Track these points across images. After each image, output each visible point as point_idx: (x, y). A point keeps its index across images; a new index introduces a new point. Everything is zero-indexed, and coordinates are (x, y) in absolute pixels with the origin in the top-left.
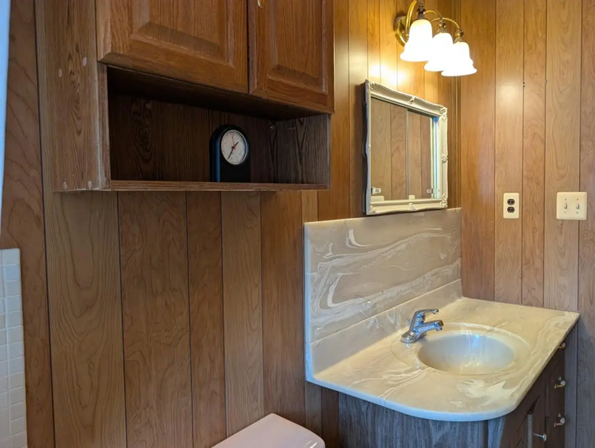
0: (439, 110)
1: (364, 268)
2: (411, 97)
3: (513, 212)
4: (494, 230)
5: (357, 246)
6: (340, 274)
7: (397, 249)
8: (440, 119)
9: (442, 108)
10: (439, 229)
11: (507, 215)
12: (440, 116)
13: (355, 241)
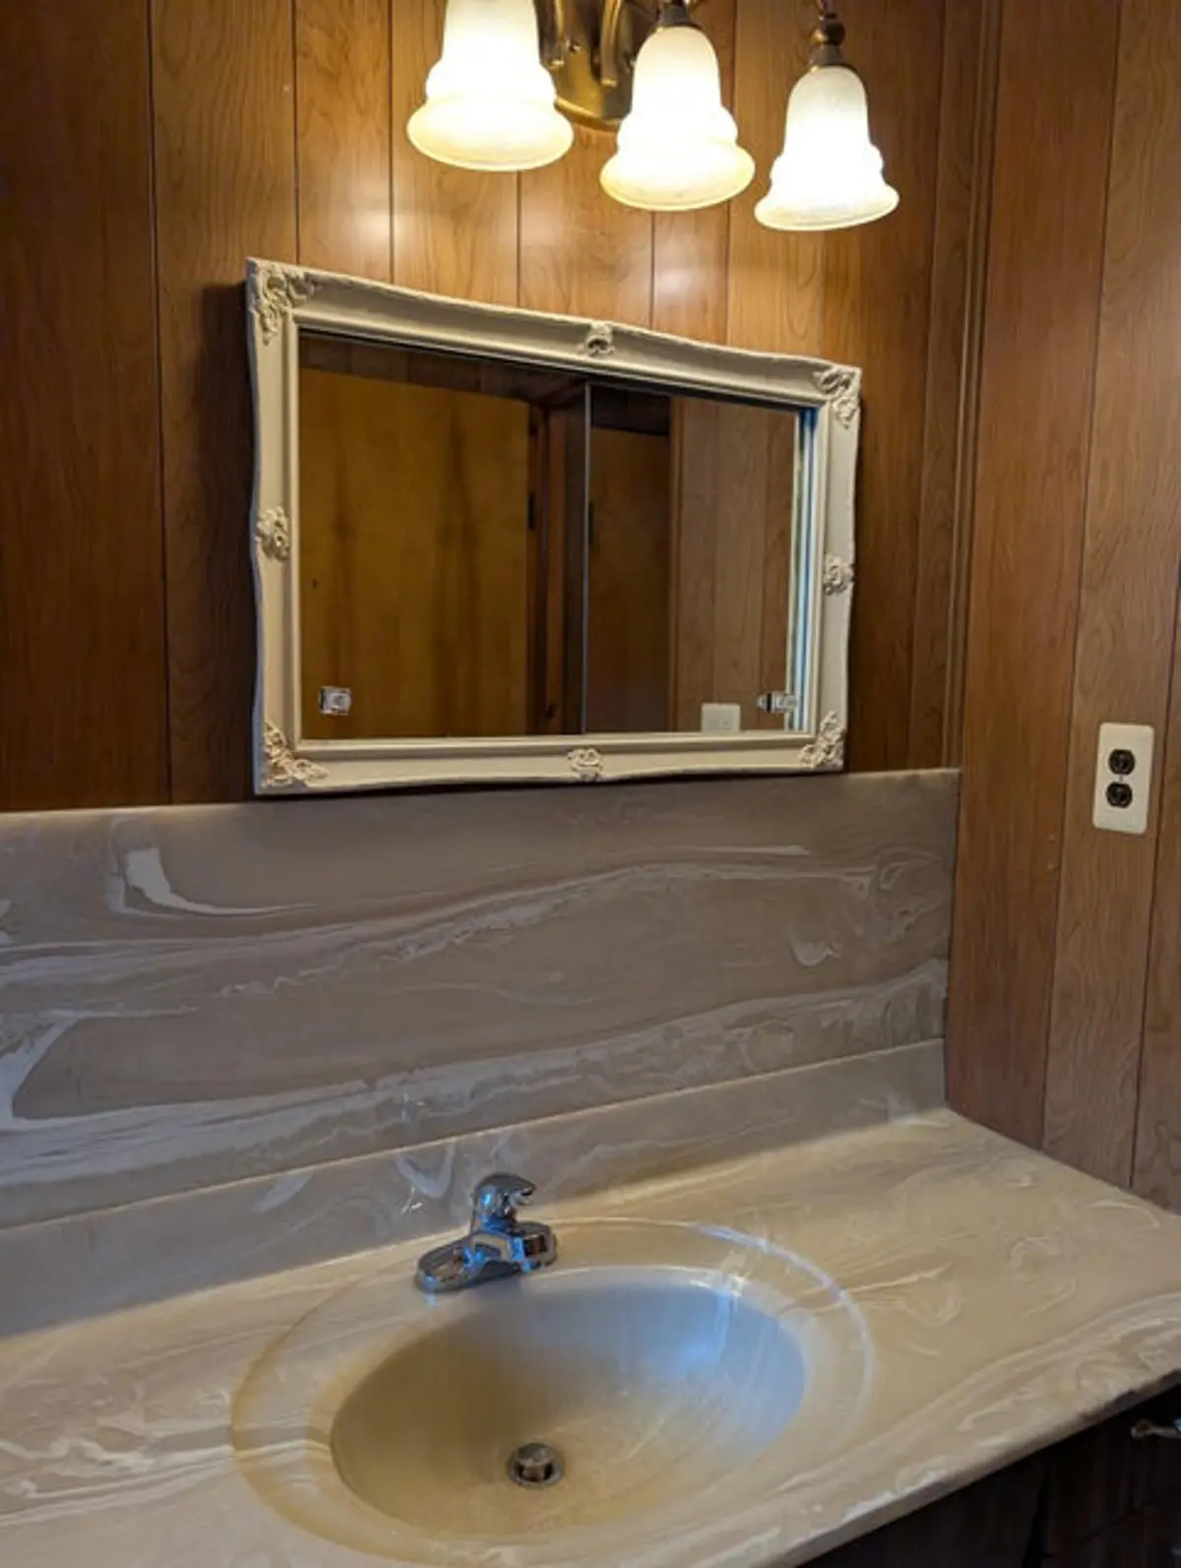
0: (814, 382)
1: (235, 991)
2: (587, 328)
3: (1125, 806)
4: (1058, 868)
5: (185, 912)
6: (69, 1016)
7: (483, 922)
8: (823, 415)
9: (826, 368)
10: (794, 850)
11: (1105, 814)
12: (822, 403)
13: (174, 891)
